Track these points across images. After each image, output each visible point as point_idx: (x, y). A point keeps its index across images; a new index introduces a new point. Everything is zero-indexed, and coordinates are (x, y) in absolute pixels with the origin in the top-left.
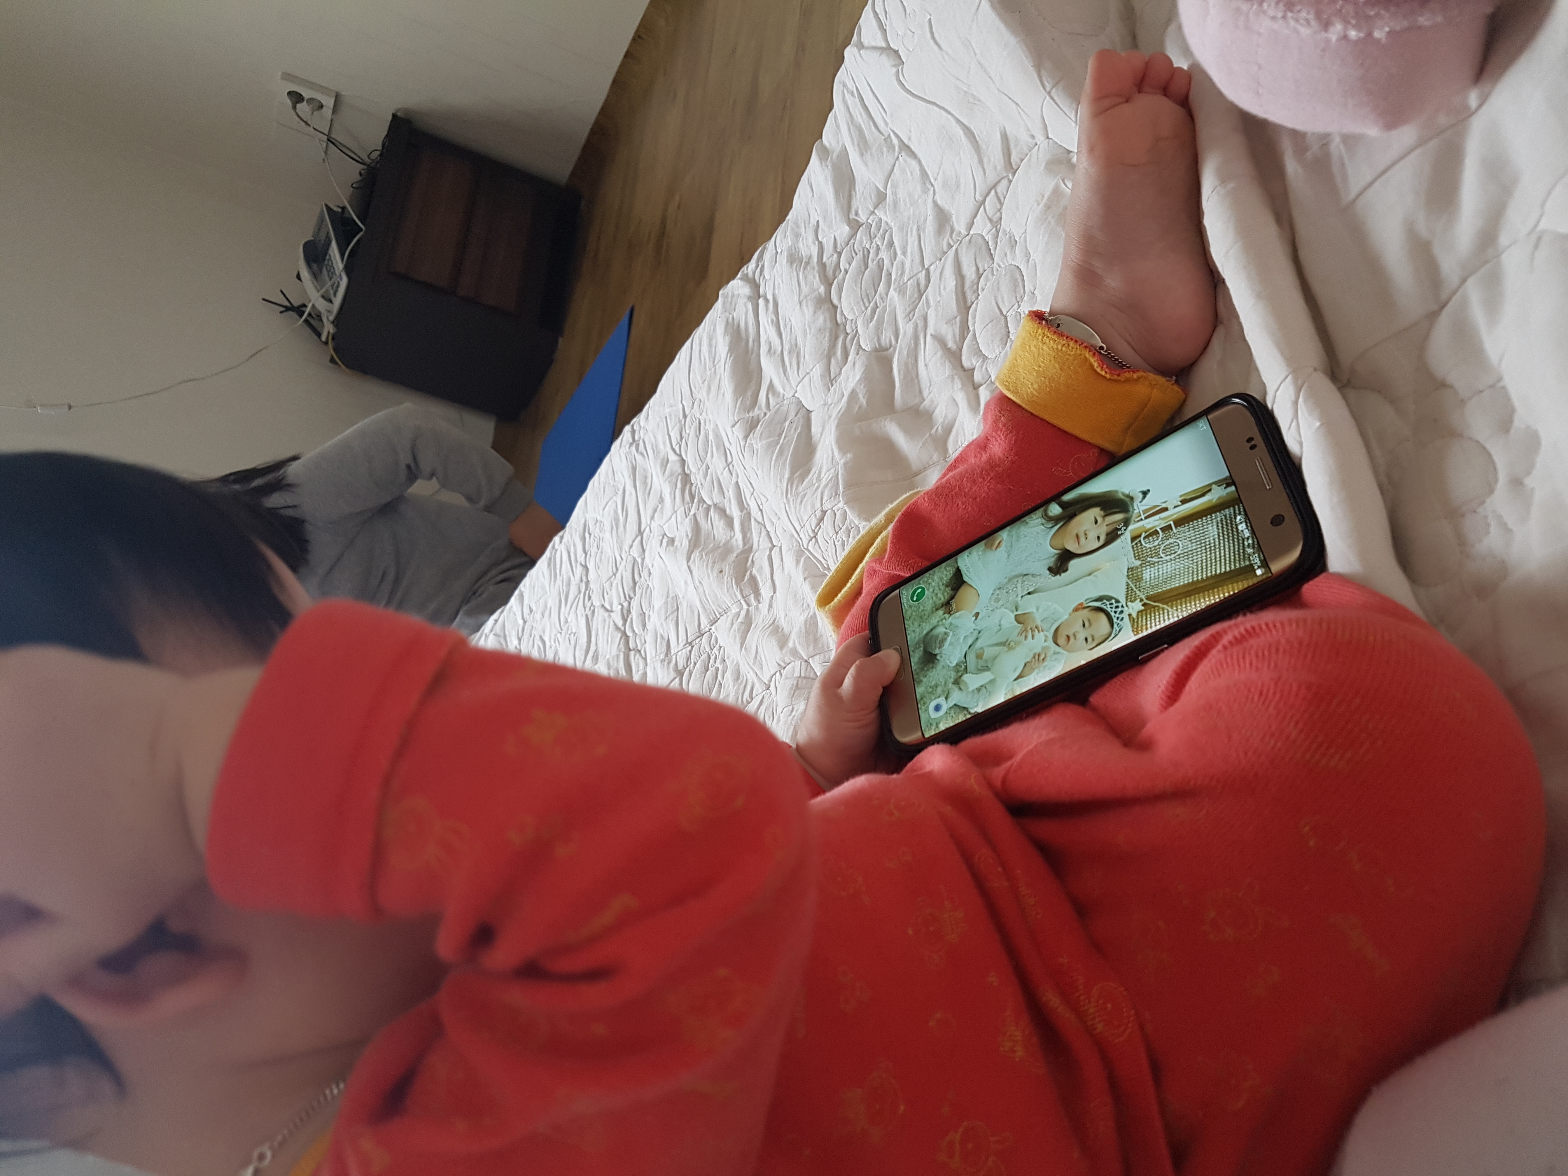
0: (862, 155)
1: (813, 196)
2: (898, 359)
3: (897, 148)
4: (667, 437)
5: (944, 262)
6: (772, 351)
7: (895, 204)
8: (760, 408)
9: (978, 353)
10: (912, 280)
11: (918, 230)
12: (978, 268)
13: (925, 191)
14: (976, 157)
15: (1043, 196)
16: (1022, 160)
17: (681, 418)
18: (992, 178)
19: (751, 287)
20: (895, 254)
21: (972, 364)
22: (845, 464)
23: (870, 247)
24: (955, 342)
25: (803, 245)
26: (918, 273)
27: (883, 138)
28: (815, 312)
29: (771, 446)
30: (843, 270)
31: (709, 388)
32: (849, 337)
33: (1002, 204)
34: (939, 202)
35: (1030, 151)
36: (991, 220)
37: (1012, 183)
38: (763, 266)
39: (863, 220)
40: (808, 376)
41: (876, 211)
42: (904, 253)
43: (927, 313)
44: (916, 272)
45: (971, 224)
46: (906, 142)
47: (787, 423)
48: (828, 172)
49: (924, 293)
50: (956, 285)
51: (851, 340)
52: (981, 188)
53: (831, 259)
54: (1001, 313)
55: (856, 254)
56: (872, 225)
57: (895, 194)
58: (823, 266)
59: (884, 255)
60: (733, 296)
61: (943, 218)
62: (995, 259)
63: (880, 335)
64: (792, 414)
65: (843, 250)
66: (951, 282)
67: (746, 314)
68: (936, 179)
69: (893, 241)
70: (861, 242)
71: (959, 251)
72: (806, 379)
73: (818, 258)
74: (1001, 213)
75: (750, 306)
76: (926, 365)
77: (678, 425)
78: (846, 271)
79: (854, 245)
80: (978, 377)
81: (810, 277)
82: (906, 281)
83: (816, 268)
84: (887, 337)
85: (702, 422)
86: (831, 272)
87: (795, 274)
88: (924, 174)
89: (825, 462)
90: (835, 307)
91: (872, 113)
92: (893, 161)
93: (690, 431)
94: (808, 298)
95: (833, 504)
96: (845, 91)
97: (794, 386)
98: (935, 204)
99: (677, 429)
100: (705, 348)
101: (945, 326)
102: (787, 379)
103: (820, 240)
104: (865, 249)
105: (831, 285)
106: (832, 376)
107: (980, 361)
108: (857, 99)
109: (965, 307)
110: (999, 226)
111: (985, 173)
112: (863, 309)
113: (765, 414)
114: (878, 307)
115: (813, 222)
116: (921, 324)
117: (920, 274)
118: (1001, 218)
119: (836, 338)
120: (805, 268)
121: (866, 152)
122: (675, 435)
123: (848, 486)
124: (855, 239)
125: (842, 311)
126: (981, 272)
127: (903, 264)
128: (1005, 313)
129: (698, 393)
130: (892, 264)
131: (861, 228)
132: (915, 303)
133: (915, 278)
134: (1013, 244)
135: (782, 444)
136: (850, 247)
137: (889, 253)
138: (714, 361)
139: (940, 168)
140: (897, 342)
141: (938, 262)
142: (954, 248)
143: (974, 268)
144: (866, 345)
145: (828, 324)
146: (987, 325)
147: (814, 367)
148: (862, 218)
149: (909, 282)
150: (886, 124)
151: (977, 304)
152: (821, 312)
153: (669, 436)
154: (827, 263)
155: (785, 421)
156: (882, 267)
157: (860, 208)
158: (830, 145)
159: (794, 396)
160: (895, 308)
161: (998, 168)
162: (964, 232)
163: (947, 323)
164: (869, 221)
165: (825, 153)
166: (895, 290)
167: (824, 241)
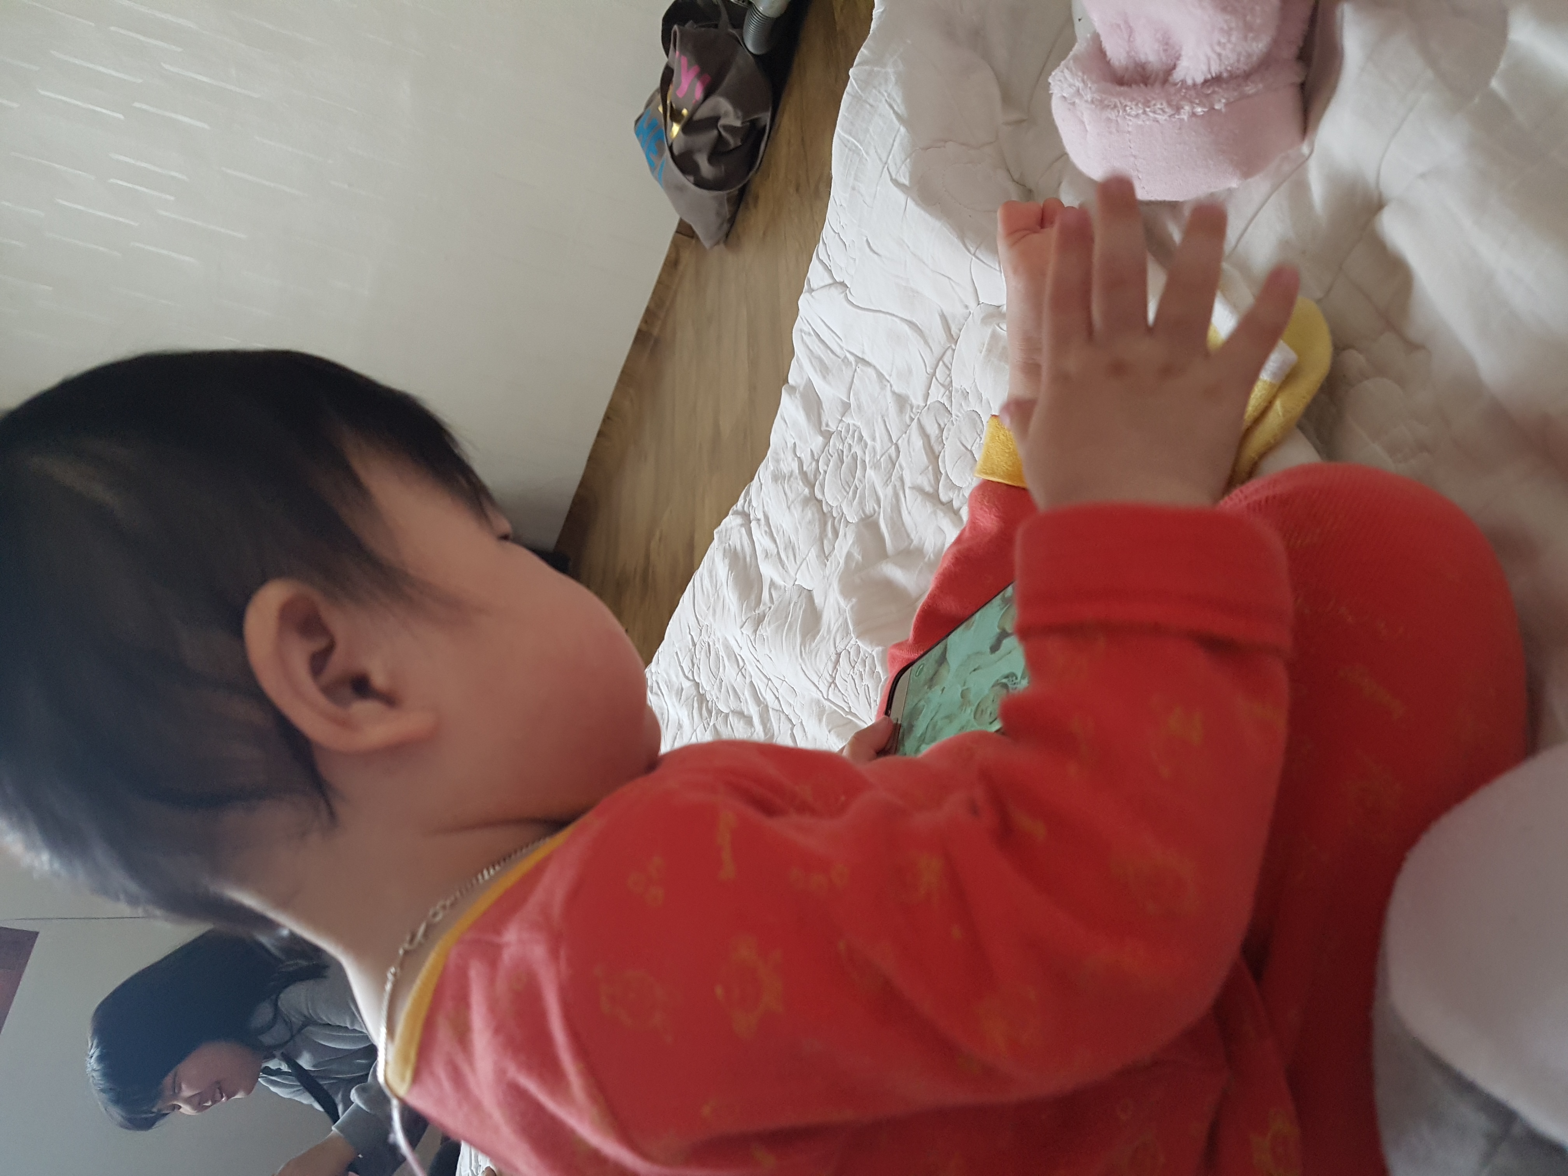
0: (824, 377)
1: (787, 426)
2: (884, 516)
3: (853, 363)
4: (679, 669)
5: (910, 433)
6: (769, 555)
7: (859, 407)
8: (765, 604)
9: (953, 487)
10: (884, 457)
11: (882, 417)
12: (939, 425)
13: (883, 388)
14: (922, 342)
15: (984, 345)
16: (960, 331)
17: (691, 647)
18: (938, 351)
19: (742, 518)
20: (866, 445)
21: (950, 497)
22: (852, 608)
23: (843, 448)
24: (931, 486)
25: (784, 465)
26: (889, 449)
27: (840, 360)
28: (803, 511)
29: (780, 628)
30: (822, 472)
31: (714, 611)
32: (836, 521)
33: (950, 370)
34: (897, 391)
35: (966, 320)
36: (943, 385)
37: (956, 351)
38: (750, 500)
39: (833, 429)
40: (805, 561)
41: (843, 419)
42: (874, 439)
43: (902, 474)
44: (886, 448)
45: (927, 396)
46: (860, 355)
47: (792, 605)
48: (798, 401)
49: (897, 461)
50: (923, 443)
51: (838, 521)
52: (930, 361)
53: (810, 467)
54: (966, 448)
55: (832, 456)
56: (841, 432)
57: (857, 399)
58: (804, 474)
59: (857, 449)
60: (726, 531)
61: (902, 401)
62: (953, 413)
63: (864, 508)
64: (795, 599)
65: (820, 458)
66: (918, 442)
67: (741, 538)
68: (890, 376)
69: (862, 435)
70: (835, 445)
71: (921, 419)
72: (804, 564)
73: (799, 470)
74: (951, 378)
75: (743, 531)
76: (909, 513)
77: (689, 654)
78: (825, 472)
79: (829, 450)
80: (956, 504)
81: (794, 485)
82: (879, 458)
83: (799, 478)
84: (869, 508)
85: (711, 643)
86: (812, 477)
87: (780, 487)
88: (880, 375)
89: (832, 614)
90: (820, 502)
91: (828, 343)
92: (851, 374)
93: (701, 655)
94: (795, 502)
95: (846, 643)
96: (803, 334)
97: (793, 574)
98: (894, 393)
99: (688, 658)
100: (706, 581)
101: (920, 477)
102: (786, 571)
103: (798, 456)
104: (839, 451)
105: (813, 486)
106: (827, 553)
107: (956, 492)
108: (814, 337)
109: (934, 457)
110: (951, 389)
111: (931, 350)
112: (845, 494)
113: (770, 608)
114: (857, 489)
115: (790, 445)
116: (898, 484)
117: (890, 450)
118: (951, 381)
119: (825, 524)
120: (788, 481)
121: (828, 374)
122: (686, 665)
123: (857, 624)
124: (829, 446)
125: (827, 502)
126: (942, 426)
127: (874, 449)
128: (969, 448)
129: (705, 620)
130: (865, 453)
131: (833, 436)
132: (891, 472)
133: (887, 454)
134: (965, 395)
135: (790, 621)
136: (826, 452)
137: (860, 445)
138: (716, 588)
139: (893, 364)
140: (880, 507)
141: (904, 435)
142: (916, 420)
143: (936, 425)
144: (853, 518)
145: (817, 516)
146: (957, 462)
147: (809, 552)
148: (833, 427)
149: (882, 459)
150: (842, 348)
151: (944, 452)
152: (808, 508)
153: (682, 667)
154: (807, 470)
155: (790, 604)
156: (856, 458)
157: (829, 420)
158: (796, 382)
159: (794, 585)
160: (873, 483)
161: (942, 343)
162: (922, 404)
163: (921, 474)
164: (839, 429)
165: (793, 389)
166: (871, 468)
167: (803, 456)
